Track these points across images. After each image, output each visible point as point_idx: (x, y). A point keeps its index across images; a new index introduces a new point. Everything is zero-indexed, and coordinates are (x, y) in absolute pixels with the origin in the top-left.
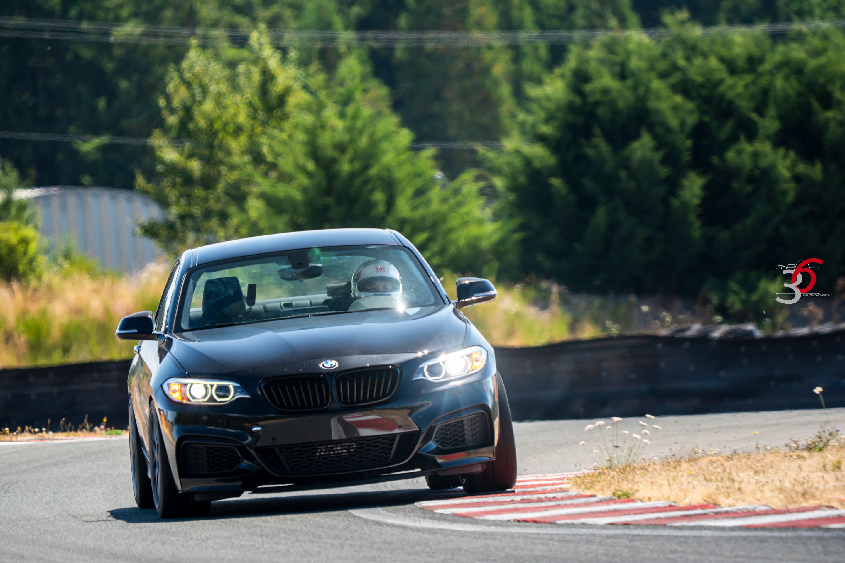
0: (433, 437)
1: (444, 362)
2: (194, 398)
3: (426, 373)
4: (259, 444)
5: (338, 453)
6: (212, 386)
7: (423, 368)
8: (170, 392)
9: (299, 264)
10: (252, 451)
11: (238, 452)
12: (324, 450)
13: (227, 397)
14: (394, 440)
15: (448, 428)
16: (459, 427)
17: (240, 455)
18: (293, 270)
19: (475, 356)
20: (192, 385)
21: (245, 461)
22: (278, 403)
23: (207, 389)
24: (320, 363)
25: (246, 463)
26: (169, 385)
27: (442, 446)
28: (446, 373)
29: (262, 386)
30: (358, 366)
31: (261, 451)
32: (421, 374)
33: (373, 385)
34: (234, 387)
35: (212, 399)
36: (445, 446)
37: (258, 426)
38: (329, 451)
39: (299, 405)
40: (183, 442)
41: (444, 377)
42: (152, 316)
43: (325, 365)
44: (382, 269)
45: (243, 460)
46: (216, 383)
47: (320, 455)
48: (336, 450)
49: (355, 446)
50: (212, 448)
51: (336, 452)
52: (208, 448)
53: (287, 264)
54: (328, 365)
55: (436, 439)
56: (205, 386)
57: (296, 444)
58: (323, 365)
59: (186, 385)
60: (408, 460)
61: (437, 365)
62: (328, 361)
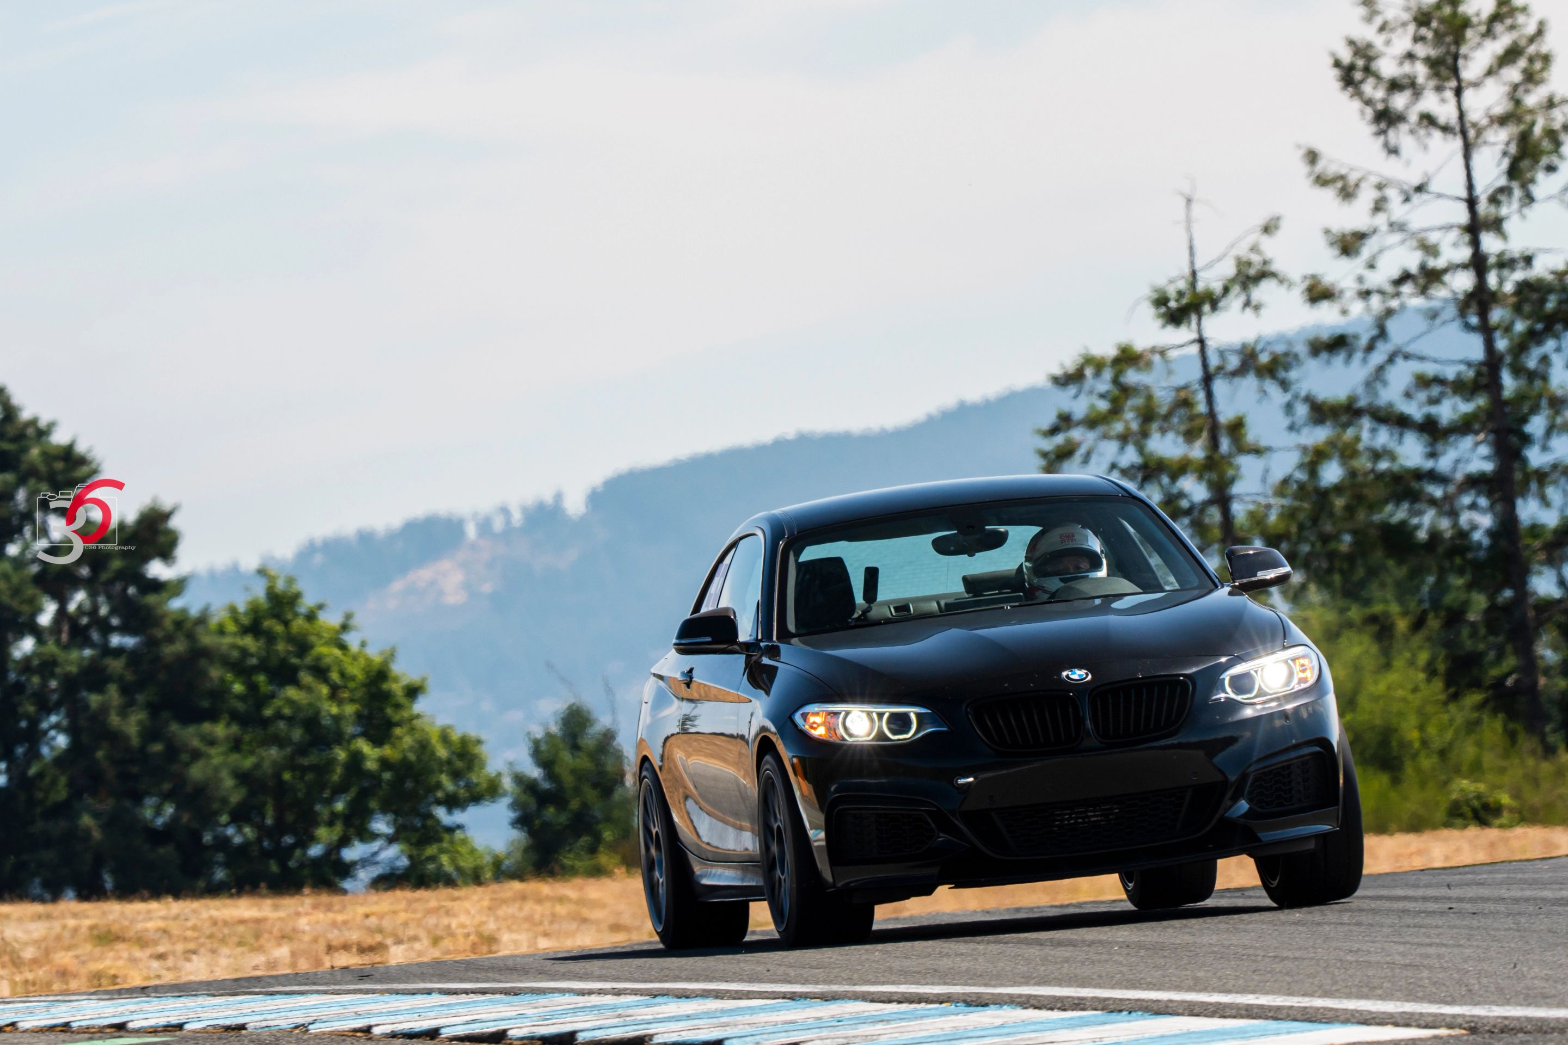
0: (1246, 792)
1: (1256, 671)
2: (851, 735)
3: (1229, 689)
4: (966, 806)
6: (880, 715)
7: (1224, 679)
8: (807, 727)
9: (969, 527)
10: (956, 819)
11: (930, 820)
13: (907, 732)
14: (1183, 797)
15: (1268, 777)
16: (1282, 777)
17: (933, 826)
18: (961, 538)
19: (1300, 663)
20: (847, 713)
21: (941, 835)
22: (997, 739)
23: (872, 720)
25: (942, 837)
26: (804, 716)
27: (1259, 807)
28: (1260, 688)
29: (970, 710)
30: (1124, 678)
31: (972, 818)
32: (1221, 691)
33: (1149, 707)
34: (918, 715)
35: (881, 737)
36: (1265, 807)
40: (835, 808)
41: (1257, 695)
43: (1070, 676)
44: (1071, 537)
45: (939, 834)
46: (888, 710)
49: (1118, 810)
50: (885, 815)
52: (880, 815)
54: (1075, 677)
55: (1249, 798)
56: (869, 714)
57: (1027, 806)
59: (836, 714)
60: (1208, 829)
61: (1246, 675)
62: (1075, 668)
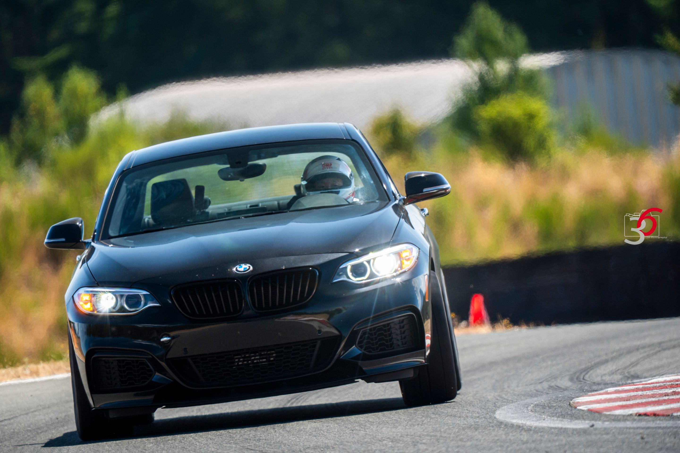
0: (357, 342)
1: (369, 262)
3: (350, 274)
4: (169, 356)
5: (257, 363)
6: (123, 295)
7: (346, 268)
8: (81, 303)
9: (237, 163)
10: (163, 364)
11: (149, 364)
12: (241, 360)
13: (138, 306)
14: (314, 346)
15: (373, 332)
16: (385, 331)
17: (151, 367)
18: (232, 170)
19: (404, 255)
21: (157, 374)
22: (189, 311)
23: (117, 297)
24: (234, 266)
25: (158, 375)
26: (79, 295)
27: (367, 351)
28: (371, 273)
29: (172, 294)
30: (273, 269)
31: (172, 363)
32: (345, 276)
33: (289, 288)
34: (145, 295)
35: (122, 309)
36: (370, 352)
37: (169, 336)
38: (248, 361)
39: (211, 312)
40: (93, 356)
41: (368, 278)
42: (81, 222)
43: (238, 269)
44: (329, 165)
45: (155, 373)
46: (126, 292)
47: (238, 365)
48: (255, 359)
49: (274, 355)
50: (123, 361)
51: (255, 361)
52: (119, 361)
53: (225, 164)
54: (242, 269)
55: (359, 345)
56: (115, 294)
57: (210, 354)
58: (237, 270)
59: (95, 295)
60: (329, 367)
61: (361, 265)
62: (242, 263)
